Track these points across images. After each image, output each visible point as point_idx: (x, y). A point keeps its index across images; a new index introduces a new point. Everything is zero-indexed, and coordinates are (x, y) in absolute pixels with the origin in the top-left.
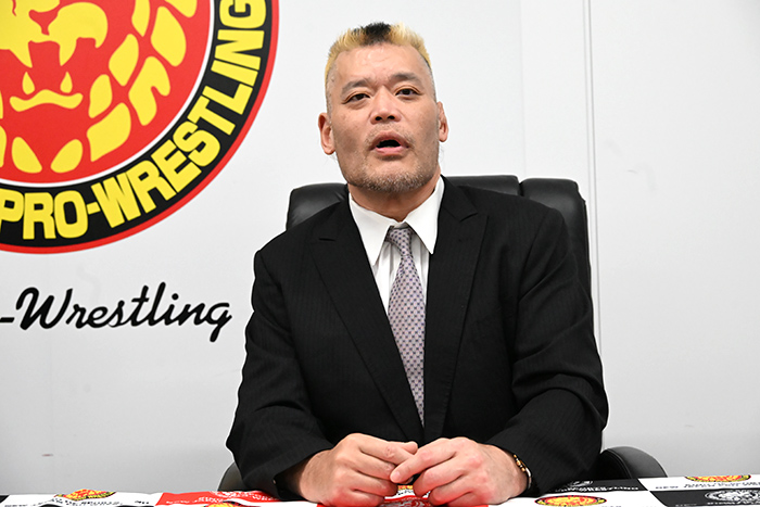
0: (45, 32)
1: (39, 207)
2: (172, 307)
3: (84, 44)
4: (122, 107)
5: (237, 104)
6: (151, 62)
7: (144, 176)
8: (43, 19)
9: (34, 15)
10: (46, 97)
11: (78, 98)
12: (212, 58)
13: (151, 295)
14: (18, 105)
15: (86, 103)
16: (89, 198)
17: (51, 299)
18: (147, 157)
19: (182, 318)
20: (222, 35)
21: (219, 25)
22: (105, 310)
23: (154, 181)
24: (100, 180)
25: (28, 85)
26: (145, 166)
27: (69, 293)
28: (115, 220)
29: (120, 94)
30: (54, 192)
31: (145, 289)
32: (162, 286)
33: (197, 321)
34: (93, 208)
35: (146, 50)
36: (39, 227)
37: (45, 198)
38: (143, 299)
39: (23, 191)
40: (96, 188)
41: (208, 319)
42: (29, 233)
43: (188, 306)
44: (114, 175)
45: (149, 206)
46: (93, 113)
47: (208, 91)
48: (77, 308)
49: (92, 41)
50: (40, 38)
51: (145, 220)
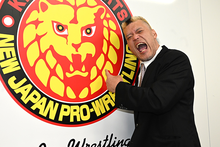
0: (77, 51)
1: (75, 110)
2: (115, 141)
3: (89, 56)
4: (100, 77)
5: (131, 76)
6: (108, 62)
7: (106, 99)
8: (76, 47)
9: (73, 45)
10: (77, 73)
11: (87, 74)
12: (124, 63)
13: (109, 138)
14: (69, 75)
15: (89, 75)
16: (91, 107)
17: (79, 142)
18: (107, 93)
19: (118, 145)
20: (127, 55)
21: (126, 53)
22: (95, 144)
23: (109, 101)
24: (94, 101)
25: (72, 69)
26: (107, 96)
27: (85, 140)
28: (98, 114)
29: (99, 73)
30: (80, 105)
31: (107, 136)
32: (112, 135)
33: (122, 145)
34: (92, 110)
35: (107, 59)
36: (75, 117)
37: (77, 107)
38: (106, 140)
39: (70, 105)
40: (93, 103)
41: (125, 144)
42: (72, 120)
43: (119, 141)
44: (98, 99)
45: (108, 109)
46: (92, 78)
47: (123, 72)
48: (87, 144)
49: (91, 55)
50: (75, 53)
51: (107, 113)
